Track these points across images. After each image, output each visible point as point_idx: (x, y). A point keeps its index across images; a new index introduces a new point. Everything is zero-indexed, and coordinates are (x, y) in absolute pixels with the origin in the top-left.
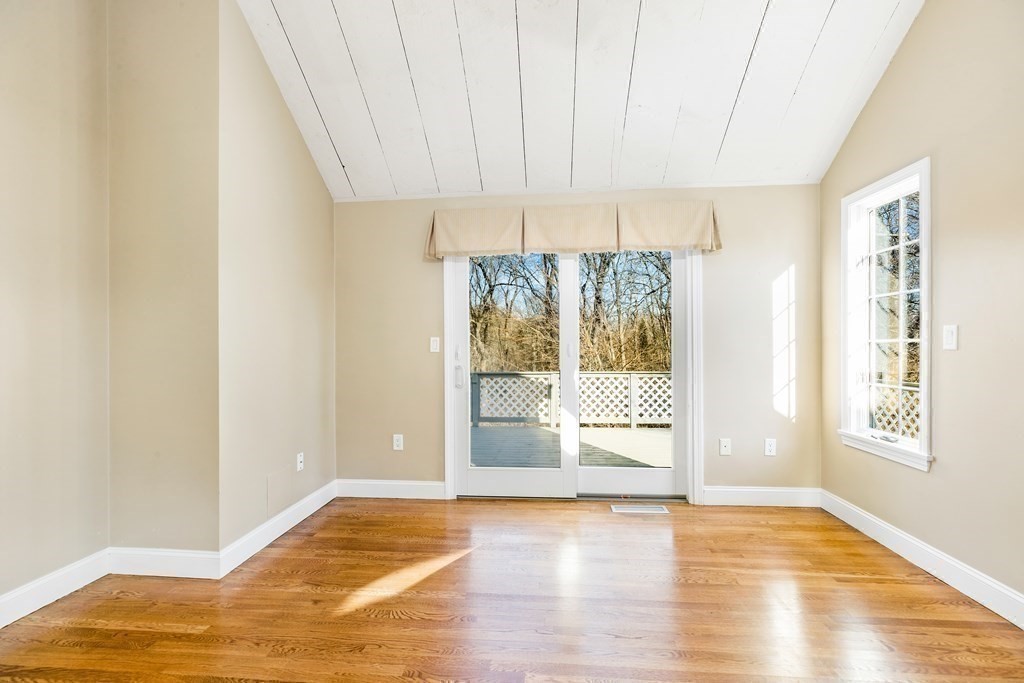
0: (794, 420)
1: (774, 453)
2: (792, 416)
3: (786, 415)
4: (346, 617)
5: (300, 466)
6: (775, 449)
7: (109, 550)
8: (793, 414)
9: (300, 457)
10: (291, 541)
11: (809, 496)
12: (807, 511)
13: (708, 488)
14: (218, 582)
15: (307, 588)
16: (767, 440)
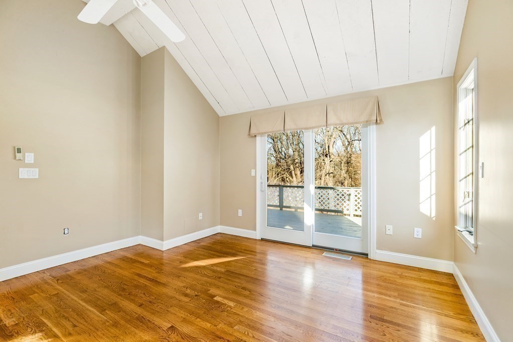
0: (434, 219)
1: (420, 237)
2: (432, 216)
3: (429, 215)
4: (183, 268)
5: (200, 218)
6: (421, 233)
7: (140, 236)
8: (433, 214)
9: (201, 214)
10: (193, 244)
11: (444, 266)
12: (443, 274)
13: (378, 251)
14: (163, 251)
15: (183, 258)
16: (415, 228)
